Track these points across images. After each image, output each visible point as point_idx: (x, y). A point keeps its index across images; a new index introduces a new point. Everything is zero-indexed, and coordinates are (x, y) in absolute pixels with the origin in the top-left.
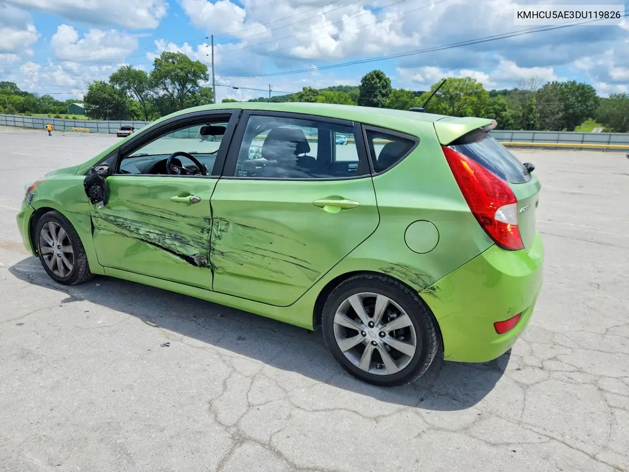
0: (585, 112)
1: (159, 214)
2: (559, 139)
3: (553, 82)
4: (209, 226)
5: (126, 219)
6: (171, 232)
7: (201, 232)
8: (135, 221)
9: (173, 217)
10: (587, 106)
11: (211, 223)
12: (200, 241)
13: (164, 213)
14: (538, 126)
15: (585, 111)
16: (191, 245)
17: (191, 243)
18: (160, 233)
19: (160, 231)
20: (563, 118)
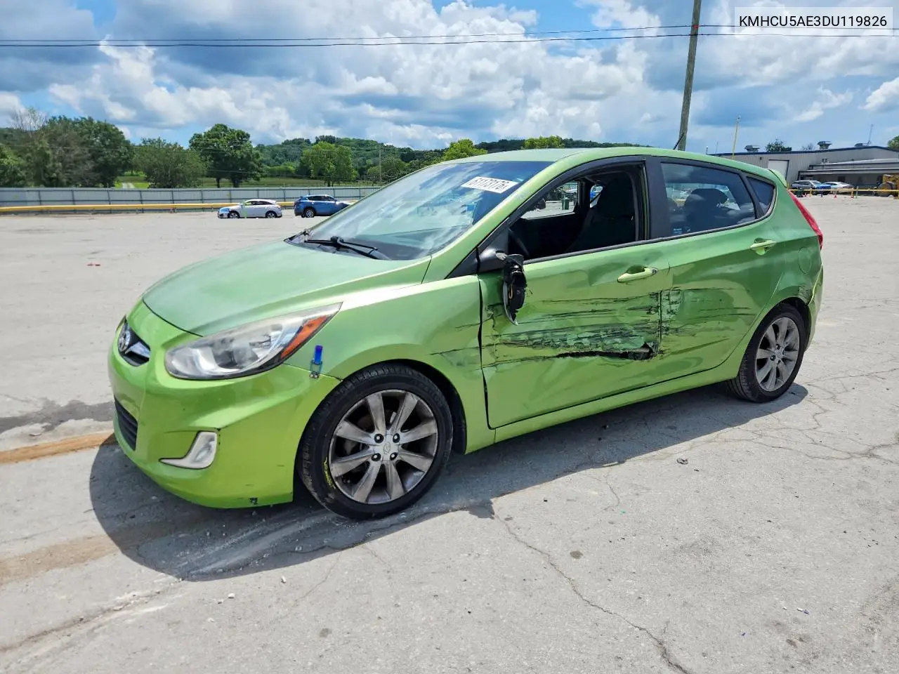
0: (120, 162)
1: (591, 308)
2: (111, 199)
3: (60, 117)
4: (656, 304)
5: (544, 331)
6: (607, 328)
7: (648, 313)
8: (556, 330)
9: (610, 307)
10: (120, 154)
11: (659, 298)
12: (644, 326)
13: (597, 303)
14: (65, 180)
15: (119, 160)
16: (635, 336)
17: (634, 332)
18: (592, 334)
19: (593, 332)
20: (95, 170)
